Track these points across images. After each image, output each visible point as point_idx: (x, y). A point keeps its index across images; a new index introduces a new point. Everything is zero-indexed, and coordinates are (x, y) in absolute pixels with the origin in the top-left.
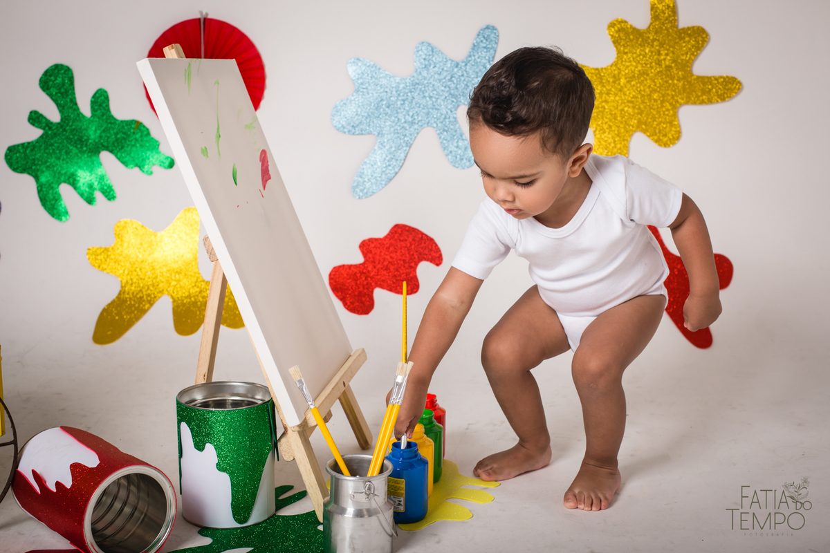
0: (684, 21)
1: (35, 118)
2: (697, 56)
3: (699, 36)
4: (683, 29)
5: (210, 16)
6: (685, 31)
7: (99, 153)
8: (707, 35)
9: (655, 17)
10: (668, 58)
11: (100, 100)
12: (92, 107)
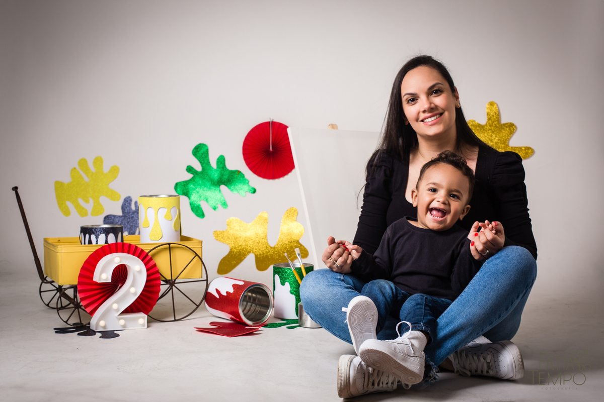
0: (504, 121)
1: (190, 169)
2: (511, 137)
3: (511, 127)
4: (503, 124)
5: (274, 121)
6: (504, 125)
7: (220, 185)
8: (516, 127)
9: (489, 119)
10: (497, 138)
11: (221, 161)
12: (217, 164)
